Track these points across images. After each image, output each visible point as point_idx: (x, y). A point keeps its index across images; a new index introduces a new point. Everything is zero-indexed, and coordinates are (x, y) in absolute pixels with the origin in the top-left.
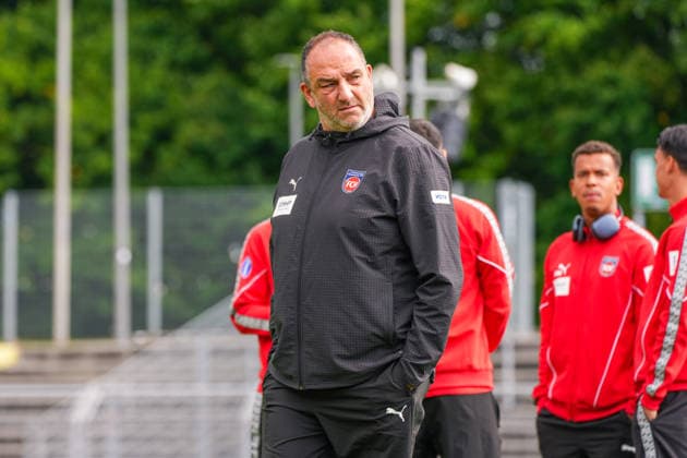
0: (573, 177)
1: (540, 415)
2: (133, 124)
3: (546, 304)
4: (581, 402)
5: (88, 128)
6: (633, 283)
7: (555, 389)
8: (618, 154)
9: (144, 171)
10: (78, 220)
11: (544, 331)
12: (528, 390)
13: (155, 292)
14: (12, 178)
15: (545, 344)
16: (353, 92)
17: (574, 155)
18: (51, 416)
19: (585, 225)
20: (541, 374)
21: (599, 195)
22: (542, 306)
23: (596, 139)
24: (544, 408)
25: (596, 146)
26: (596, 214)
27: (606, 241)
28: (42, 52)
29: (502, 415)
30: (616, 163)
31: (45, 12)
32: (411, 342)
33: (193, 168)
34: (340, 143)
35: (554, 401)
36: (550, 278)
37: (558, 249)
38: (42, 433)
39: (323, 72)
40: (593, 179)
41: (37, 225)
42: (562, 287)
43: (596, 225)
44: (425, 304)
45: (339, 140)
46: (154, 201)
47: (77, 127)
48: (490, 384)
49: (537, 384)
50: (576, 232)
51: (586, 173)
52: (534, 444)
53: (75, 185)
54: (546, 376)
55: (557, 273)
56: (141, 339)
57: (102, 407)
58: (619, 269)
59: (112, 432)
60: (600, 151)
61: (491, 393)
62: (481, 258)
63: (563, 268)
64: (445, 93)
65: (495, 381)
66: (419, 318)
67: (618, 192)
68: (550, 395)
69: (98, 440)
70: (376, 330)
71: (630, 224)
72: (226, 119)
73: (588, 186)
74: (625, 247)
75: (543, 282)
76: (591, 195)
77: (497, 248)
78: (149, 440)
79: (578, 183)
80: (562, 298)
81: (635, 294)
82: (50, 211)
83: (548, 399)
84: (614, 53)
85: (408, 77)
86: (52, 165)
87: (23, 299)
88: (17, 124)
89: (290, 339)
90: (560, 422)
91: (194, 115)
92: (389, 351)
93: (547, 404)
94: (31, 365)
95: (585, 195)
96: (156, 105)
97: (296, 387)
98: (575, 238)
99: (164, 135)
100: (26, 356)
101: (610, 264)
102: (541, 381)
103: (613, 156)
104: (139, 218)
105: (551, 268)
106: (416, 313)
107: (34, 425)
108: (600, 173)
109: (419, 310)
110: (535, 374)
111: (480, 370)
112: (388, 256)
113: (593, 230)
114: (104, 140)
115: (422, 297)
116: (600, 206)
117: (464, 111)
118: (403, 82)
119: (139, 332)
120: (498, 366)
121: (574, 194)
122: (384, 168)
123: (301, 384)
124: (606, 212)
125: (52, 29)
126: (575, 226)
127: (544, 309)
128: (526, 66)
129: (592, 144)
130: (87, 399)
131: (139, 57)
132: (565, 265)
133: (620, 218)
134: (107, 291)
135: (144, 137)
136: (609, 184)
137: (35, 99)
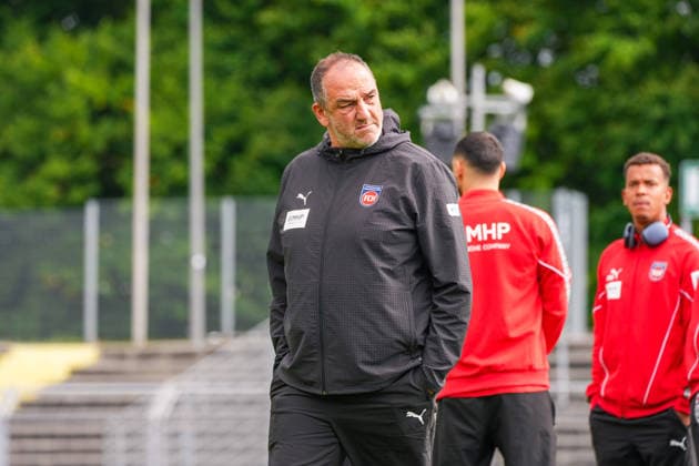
0: (624, 187)
1: (593, 412)
2: (207, 136)
3: (599, 307)
4: (633, 400)
5: (165, 139)
6: (681, 287)
7: (607, 387)
8: (668, 165)
9: (218, 181)
10: (156, 227)
11: (597, 332)
12: (582, 388)
13: (229, 296)
14: (93, 187)
15: (598, 344)
16: (370, 111)
17: (626, 165)
18: (130, 413)
19: (636, 232)
20: (594, 373)
21: (648, 203)
22: (595, 309)
23: (646, 151)
24: (596, 406)
25: (647, 158)
26: (646, 222)
27: (655, 247)
28: (121, 68)
29: (557, 412)
30: (666, 174)
31: (124, 30)
32: (431, 349)
33: (265, 178)
34: (352, 159)
35: (606, 398)
36: (603, 282)
37: (609, 256)
38: (122, 429)
39: (342, 93)
40: (642, 189)
41: (117, 232)
42: (614, 290)
43: (646, 232)
44: (444, 312)
45: (351, 156)
46: (228, 209)
47: (154, 139)
48: (546, 382)
49: (590, 382)
50: (627, 240)
51: (636, 183)
52: (587, 440)
53: (154, 193)
54: (599, 375)
55: (609, 278)
56: (215, 340)
57: (177, 404)
58: (667, 274)
59: (187, 429)
60: (650, 162)
61: (547, 392)
62: (541, 263)
63: (615, 273)
64: (502, 107)
65: (551, 379)
66: (438, 325)
67: (668, 201)
68: (602, 393)
69: (175, 435)
70: (399, 337)
71: (679, 232)
72: (295, 130)
73: (638, 195)
74: (673, 252)
75: (596, 287)
76: (641, 204)
77: (557, 254)
78: (222, 435)
79: (629, 192)
80: (613, 301)
81: (683, 297)
82: (128, 219)
83: (600, 396)
84: (666, 71)
85: (468, 91)
86: (131, 174)
87: (103, 303)
88: (98, 136)
89: (312, 347)
90: (611, 419)
91: (264, 128)
92: (408, 357)
93: (600, 402)
94: (111, 365)
95: (635, 204)
96: (231, 118)
97: (319, 392)
98: (627, 244)
99: (237, 147)
100: (106, 356)
101: (659, 269)
102: (595, 379)
103: (663, 167)
104: (213, 226)
105: (604, 272)
106: (434, 321)
107: (115, 421)
108: (649, 183)
109: (439, 319)
110: (589, 373)
111: (540, 370)
112: (406, 266)
113: (644, 237)
114: (180, 152)
115: (441, 306)
116: (649, 214)
117: (521, 124)
118: (463, 97)
119: (213, 333)
120: (553, 366)
121: (625, 203)
122: (402, 183)
123: (324, 389)
124: (655, 220)
125: (131, 45)
126: (626, 233)
127: (597, 311)
128: (580, 82)
129: (643, 155)
130: (164, 396)
131: (214, 72)
132: (617, 269)
133: (669, 226)
134: (182, 295)
135: (218, 148)
136: (658, 194)
137: (114, 112)
